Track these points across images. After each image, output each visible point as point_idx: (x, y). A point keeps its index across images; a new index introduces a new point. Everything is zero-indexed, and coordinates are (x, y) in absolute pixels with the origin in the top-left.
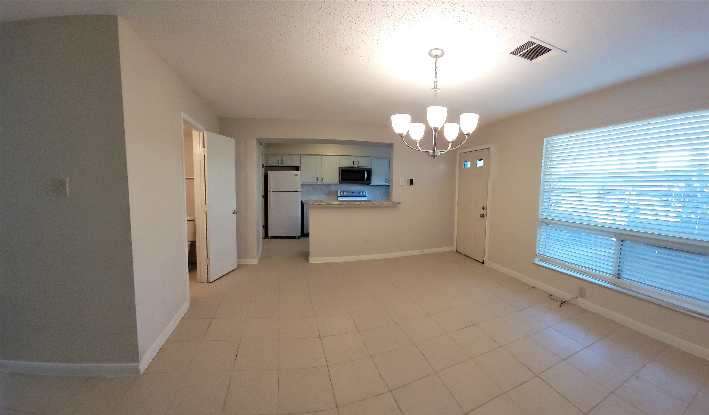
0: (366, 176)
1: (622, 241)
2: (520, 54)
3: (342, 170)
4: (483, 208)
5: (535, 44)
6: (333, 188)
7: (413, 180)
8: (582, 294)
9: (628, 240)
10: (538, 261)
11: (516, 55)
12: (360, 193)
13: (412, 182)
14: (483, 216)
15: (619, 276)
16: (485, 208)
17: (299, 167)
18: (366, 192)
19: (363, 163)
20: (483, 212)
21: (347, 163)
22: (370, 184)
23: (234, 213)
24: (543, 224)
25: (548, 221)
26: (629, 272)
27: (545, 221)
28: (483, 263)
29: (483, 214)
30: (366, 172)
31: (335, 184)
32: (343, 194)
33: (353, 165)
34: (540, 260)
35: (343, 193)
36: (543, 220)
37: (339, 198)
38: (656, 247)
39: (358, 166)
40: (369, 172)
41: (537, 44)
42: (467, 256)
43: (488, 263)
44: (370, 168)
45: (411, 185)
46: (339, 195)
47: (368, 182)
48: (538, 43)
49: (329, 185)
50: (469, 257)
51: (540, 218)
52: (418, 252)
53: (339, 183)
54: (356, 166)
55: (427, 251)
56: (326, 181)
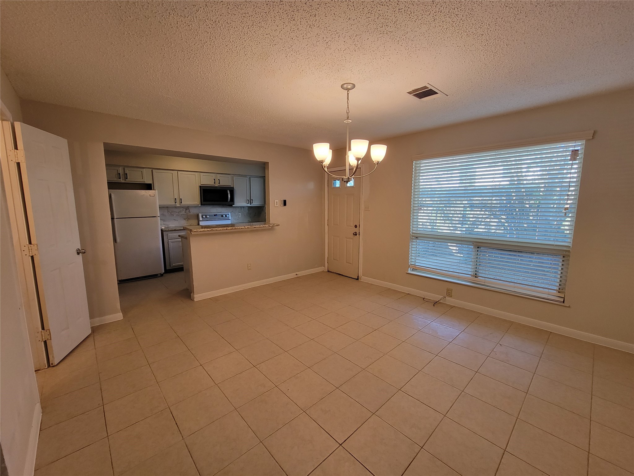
0: (229, 196)
1: (478, 247)
2: (414, 94)
3: (203, 190)
4: (356, 226)
5: (428, 88)
6: (193, 211)
7: (286, 200)
8: (449, 293)
9: (482, 246)
10: (411, 271)
11: (410, 94)
12: (222, 216)
13: (285, 203)
14: (355, 234)
15: (476, 276)
16: (358, 226)
17: (151, 184)
18: (230, 214)
19: (225, 182)
20: (356, 230)
21: (208, 181)
22: (233, 206)
23: (78, 254)
24: (414, 238)
25: (418, 235)
26: (484, 272)
27: (415, 235)
28: (358, 279)
29: (356, 232)
30: (229, 192)
31: (195, 207)
32: (206, 218)
33: (214, 184)
34: (412, 270)
35: (206, 216)
36: (413, 235)
37: (202, 223)
38: (502, 251)
39: (219, 184)
40: (232, 191)
41: (429, 89)
42: (340, 275)
43: (363, 279)
44: (232, 186)
45: (284, 206)
46: (201, 219)
47: (231, 203)
48: (430, 87)
49: (187, 208)
50: (342, 275)
51: (411, 233)
52: (292, 276)
53: (200, 206)
54: (217, 185)
55: (301, 273)
56: (185, 203)
